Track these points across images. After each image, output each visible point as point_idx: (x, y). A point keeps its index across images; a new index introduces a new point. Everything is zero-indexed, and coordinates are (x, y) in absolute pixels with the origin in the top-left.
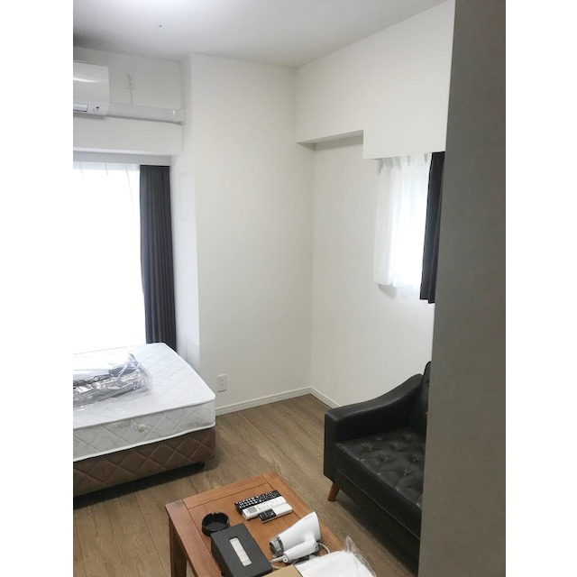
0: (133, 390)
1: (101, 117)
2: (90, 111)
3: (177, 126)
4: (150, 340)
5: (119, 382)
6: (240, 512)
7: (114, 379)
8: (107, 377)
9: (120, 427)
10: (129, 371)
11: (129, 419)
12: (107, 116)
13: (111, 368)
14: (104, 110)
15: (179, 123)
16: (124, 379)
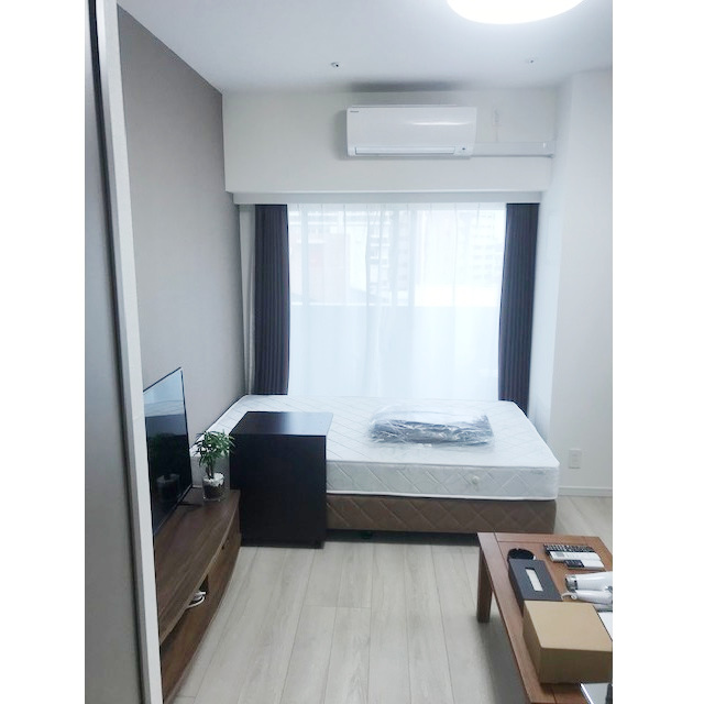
1: (467, 158)
2: (457, 153)
3: (546, 159)
4: (503, 397)
6: (548, 553)
12: (473, 156)
14: (470, 150)
15: (549, 156)
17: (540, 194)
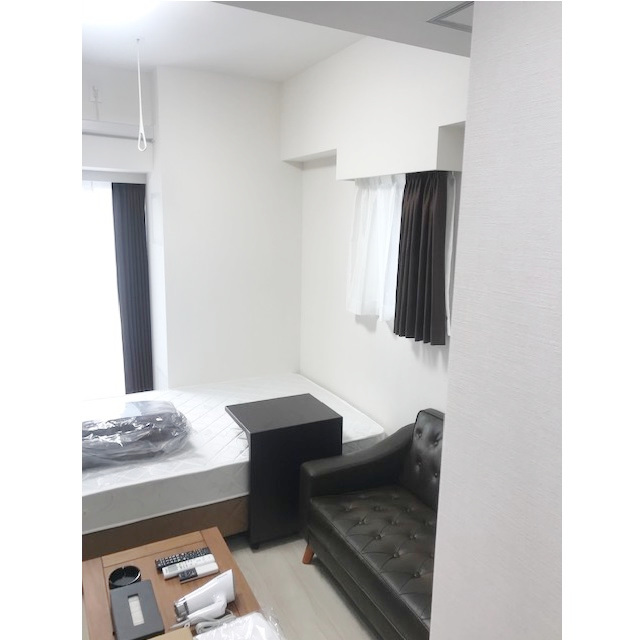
17: (145, 175)
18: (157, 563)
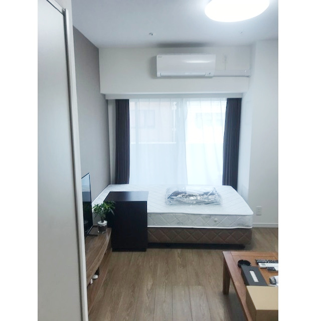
0: (213, 203)
5: (207, 198)
7: (205, 196)
8: (203, 195)
9: (206, 217)
10: (212, 194)
11: (211, 215)
13: (205, 191)
16: (210, 197)
18: (256, 261)
